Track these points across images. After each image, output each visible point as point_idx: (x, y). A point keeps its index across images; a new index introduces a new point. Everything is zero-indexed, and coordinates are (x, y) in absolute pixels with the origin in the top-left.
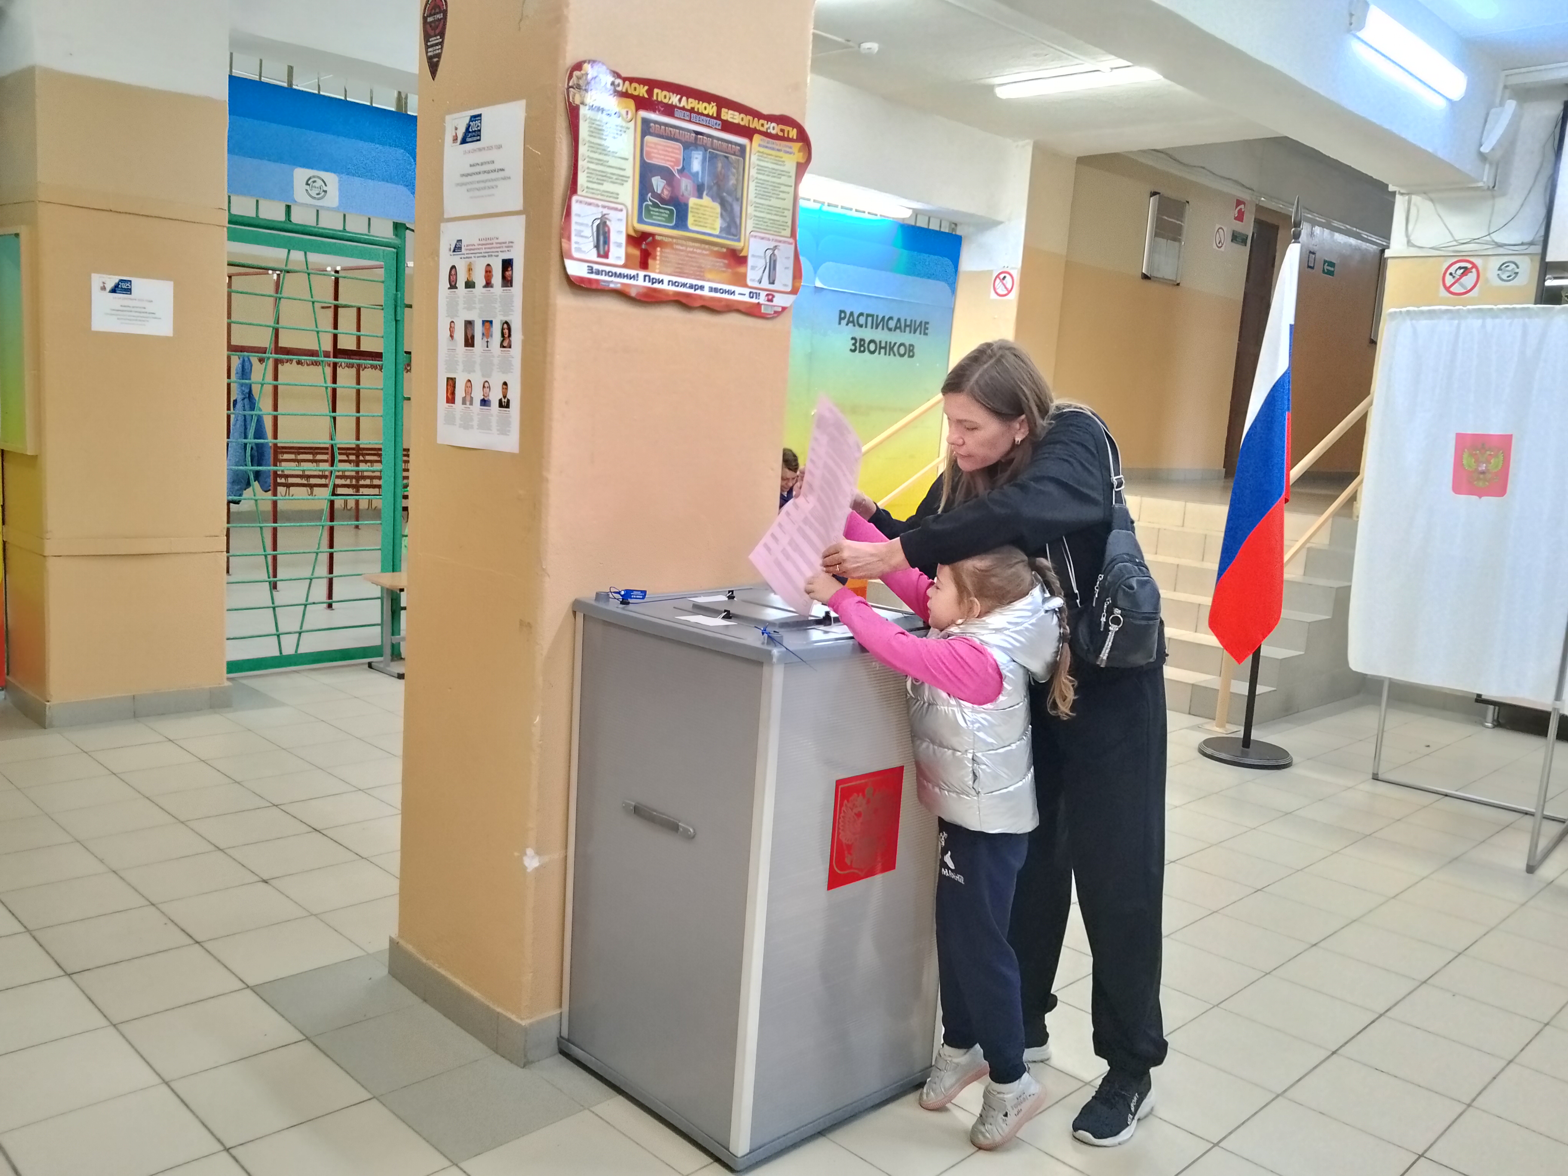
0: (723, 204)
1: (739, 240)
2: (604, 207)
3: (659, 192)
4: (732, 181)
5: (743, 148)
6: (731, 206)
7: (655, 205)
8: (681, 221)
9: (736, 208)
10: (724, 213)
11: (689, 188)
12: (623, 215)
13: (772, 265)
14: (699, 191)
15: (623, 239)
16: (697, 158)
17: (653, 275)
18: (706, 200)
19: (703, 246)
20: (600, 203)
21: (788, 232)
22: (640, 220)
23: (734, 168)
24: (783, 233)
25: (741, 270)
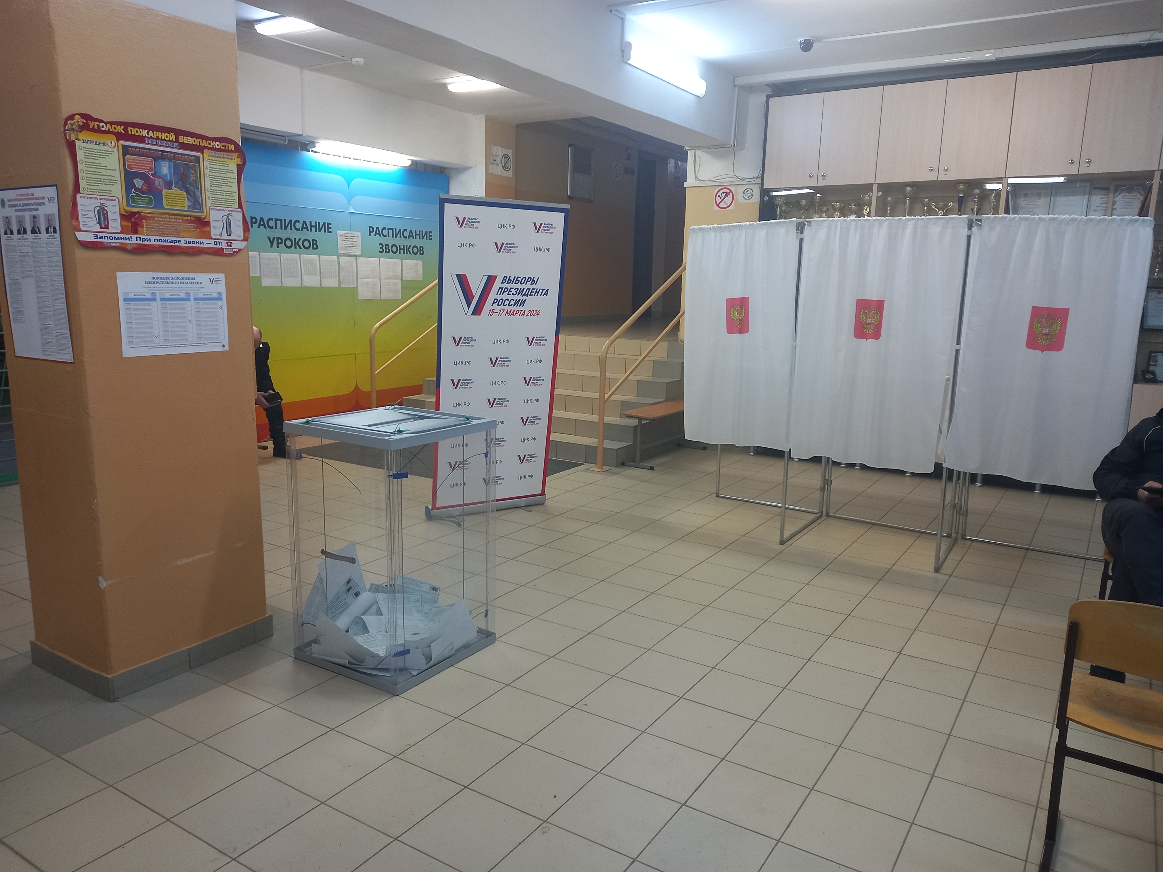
0: (188, 191)
1: (202, 212)
2: (101, 199)
3: (140, 188)
4: (193, 178)
5: (198, 158)
6: (194, 192)
7: (137, 195)
8: (159, 203)
9: (198, 193)
10: (189, 197)
11: (161, 184)
12: (116, 203)
13: (228, 225)
14: (168, 185)
15: (118, 217)
16: (165, 166)
17: (142, 237)
18: (175, 190)
19: (176, 217)
20: (98, 197)
21: (237, 205)
22: (128, 205)
23: (193, 170)
24: (233, 206)
25: (207, 229)
